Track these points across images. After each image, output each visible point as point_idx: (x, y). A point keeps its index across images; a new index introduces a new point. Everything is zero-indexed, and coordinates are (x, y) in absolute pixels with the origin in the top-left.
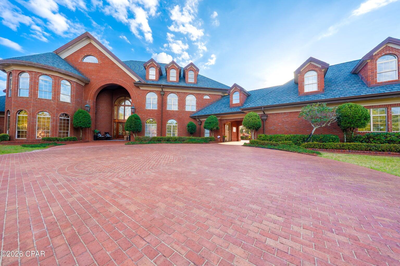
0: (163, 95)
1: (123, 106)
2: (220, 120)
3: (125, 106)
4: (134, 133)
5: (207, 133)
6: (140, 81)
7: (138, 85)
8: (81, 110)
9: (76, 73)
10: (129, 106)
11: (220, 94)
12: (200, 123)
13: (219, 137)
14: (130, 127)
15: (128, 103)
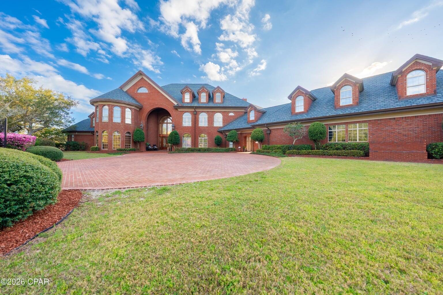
0: (196, 114)
1: (166, 123)
2: (241, 134)
3: (167, 123)
4: (174, 145)
5: (231, 145)
6: (178, 105)
7: (176, 108)
8: (138, 129)
9: (134, 102)
10: (170, 123)
11: (243, 111)
12: (225, 136)
13: (240, 147)
14: (171, 141)
15: (169, 120)
